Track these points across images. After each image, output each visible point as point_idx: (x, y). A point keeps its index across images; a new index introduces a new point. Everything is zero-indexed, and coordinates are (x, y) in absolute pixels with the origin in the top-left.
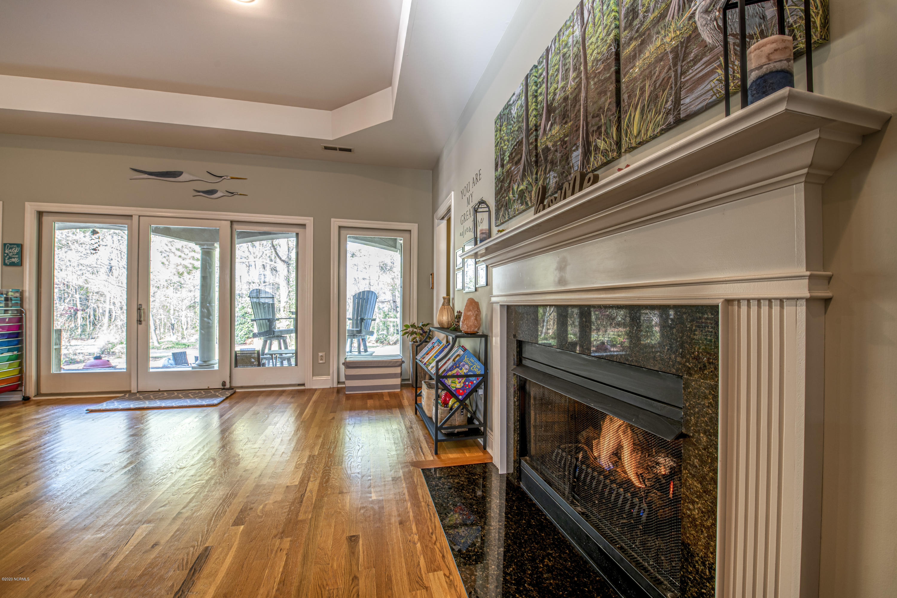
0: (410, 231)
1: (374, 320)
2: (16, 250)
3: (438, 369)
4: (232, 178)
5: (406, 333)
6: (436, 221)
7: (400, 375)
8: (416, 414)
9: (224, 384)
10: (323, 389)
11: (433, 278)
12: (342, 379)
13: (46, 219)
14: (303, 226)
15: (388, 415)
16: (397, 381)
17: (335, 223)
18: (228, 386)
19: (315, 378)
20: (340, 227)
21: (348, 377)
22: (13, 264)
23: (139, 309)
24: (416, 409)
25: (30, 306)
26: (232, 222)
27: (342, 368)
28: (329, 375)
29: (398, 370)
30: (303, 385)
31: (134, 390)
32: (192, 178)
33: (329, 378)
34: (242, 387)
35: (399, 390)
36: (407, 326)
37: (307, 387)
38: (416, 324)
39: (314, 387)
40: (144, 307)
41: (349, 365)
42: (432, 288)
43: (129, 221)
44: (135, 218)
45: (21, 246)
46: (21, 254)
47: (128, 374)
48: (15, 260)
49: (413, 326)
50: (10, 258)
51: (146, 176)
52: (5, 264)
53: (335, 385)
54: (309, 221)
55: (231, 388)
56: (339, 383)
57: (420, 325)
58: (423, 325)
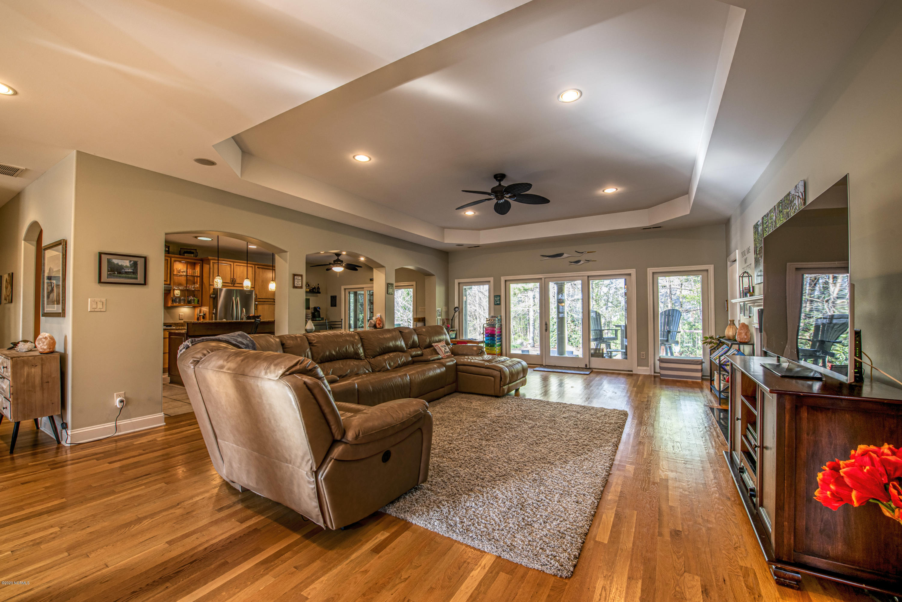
0: (708, 270)
1: (679, 332)
2: (498, 298)
3: (720, 361)
4: (588, 252)
5: (706, 342)
6: (729, 263)
7: (700, 371)
8: (711, 391)
9: (586, 365)
10: (645, 375)
11: (727, 304)
12: (658, 370)
13: (508, 283)
14: (630, 274)
15: (691, 390)
16: (699, 375)
17: (650, 271)
18: (588, 367)
19: (639, 368)
20: (653, 273)
21: (661, 368)
22: (498, 304)
23: (546, 324)
24: (711, 389)
25: (503, 323)
26: (588, 276)
27: (658, 363)
28: (648, 366)
29: (699, 367)
30: (632, 371)
31: (544, 364)
32: (568, 255)
33: (648, 368)
34: (595, 369)
35: (700, 381)
36: (706, 338)
37: (634, 372)
38: (714, 337)
39: (638, 373)
40: (547, 323)
41: (662, 361)
42: (727, 310)
43: (540, 281)
44: (543, 279)
45: (500, 296)
46: (500, 300)
47: (541, 356)
48: (498, 302)
49: (711, 338)
50: (497, 301)
51: (548, 258)
52: (495, 304)
53: (653, 374)
54: (633, 271)
55: (590, 368)
56: (655, 372)
57: (717, 337)
58: (719, 337)
